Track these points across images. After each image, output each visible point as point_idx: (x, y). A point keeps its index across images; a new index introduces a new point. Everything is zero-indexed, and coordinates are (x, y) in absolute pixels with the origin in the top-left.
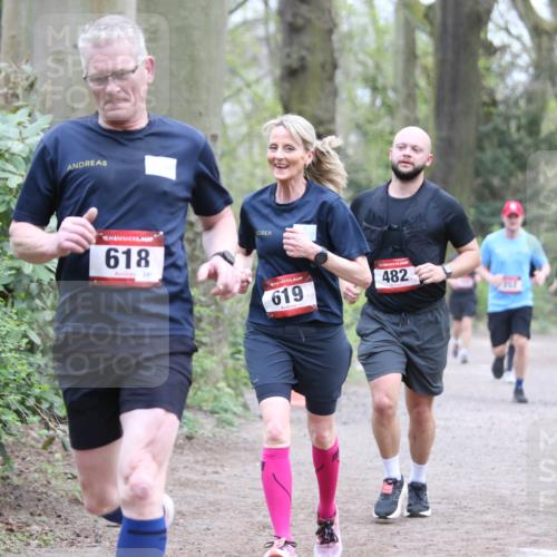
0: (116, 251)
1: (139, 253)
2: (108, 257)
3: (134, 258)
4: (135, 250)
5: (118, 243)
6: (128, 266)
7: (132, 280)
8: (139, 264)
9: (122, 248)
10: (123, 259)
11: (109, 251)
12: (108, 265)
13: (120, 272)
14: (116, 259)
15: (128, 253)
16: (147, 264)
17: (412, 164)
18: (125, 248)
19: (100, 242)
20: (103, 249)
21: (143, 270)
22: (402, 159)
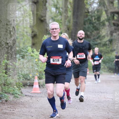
2: (53, 60)
3: (57, 60)
4: (57, 59)
5: (54, 58)
6: (56, 61)
7: (57, 64)
8: (58, 61)
10: (55, 60)
11: (53, 59)
12: (53, 61)
13: (55, 62)
14: (54, 61)
15: (56, 60)
16: (59, 61)
17: (82, 37)
18: (55, 59)
19: (52, 58)
20: (52, 59)
21: (58, 62)
22: (80, 36)
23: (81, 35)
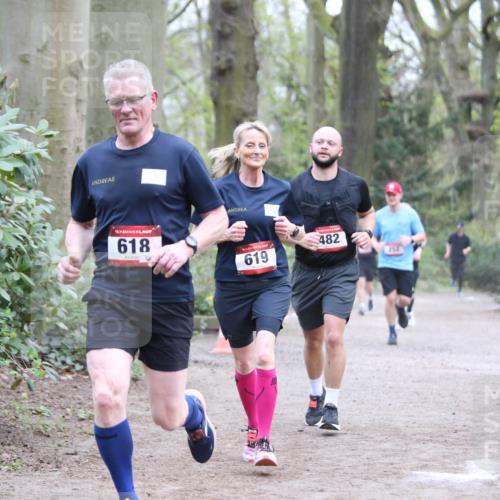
0: (125, 241)
1: (141, 242)
2: (120, 246)
3: (138, 246)
4: (138, 240)
5: (126, 235)
6: (134, 251)
7: (137, 262)
8: (141, 250)
9: (129, 239)
10: (129, 246)
11: (120, 241)
12: (120, 250)
13: (128, 256)
14: (125, 246)
15: (133, 242)
16: (148, 250)
17: (329, 155)
19: (114, 235)
20: (117, 239)
21: (145, 254)
22: (321, 151)
23: (325, 145)
